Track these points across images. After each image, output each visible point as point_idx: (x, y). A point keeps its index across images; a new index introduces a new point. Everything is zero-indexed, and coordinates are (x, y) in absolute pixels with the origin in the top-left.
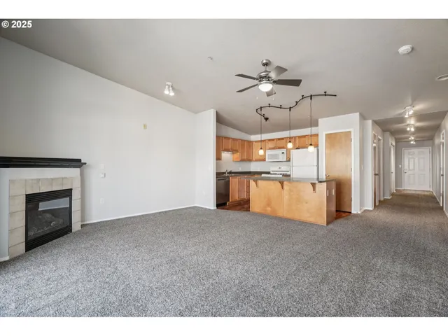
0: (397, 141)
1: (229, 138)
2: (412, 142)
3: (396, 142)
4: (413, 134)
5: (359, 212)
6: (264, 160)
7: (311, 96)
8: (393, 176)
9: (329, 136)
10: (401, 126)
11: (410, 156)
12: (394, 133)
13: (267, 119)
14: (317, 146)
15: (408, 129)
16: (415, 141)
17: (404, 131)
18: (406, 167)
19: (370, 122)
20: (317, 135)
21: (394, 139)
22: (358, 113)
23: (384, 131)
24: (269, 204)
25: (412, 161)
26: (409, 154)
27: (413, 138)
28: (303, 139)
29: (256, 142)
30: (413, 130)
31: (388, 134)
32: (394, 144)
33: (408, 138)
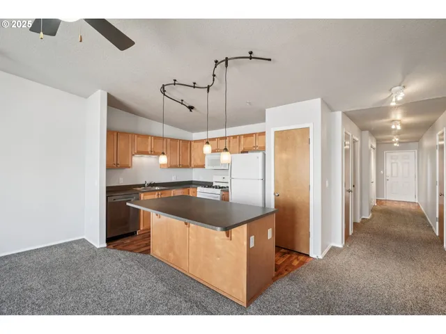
0: (378, 142)
1: (146, 136)
2: (395, 145)
3: (377, 144)
4: (399, 133)
5: (321, 257)
6: (203, 166)
7: (227, 60)
8: (374, 186)
9: (280, 135)
10: (384, 122)
11: (393, 161)
12: (374, 132)
13: (191, 108)
14: (263, 149)
15: (393, 127)
16: (399, 142)
17: (387, 130)
18: (388, 173)
19: (339, 115)
20: (263, 133)
21: (374, 140)
22: (319, 100)
23: (362, 129)
24: (171, 248)
25: (394, 165)
26: (392, 158)
27: (397, 140)
28: (249, 139)
29: (195, 141)
30: (399, 127)
31: (366, 133)
32: (374, 146)
33: (391, 139)
